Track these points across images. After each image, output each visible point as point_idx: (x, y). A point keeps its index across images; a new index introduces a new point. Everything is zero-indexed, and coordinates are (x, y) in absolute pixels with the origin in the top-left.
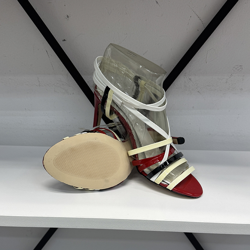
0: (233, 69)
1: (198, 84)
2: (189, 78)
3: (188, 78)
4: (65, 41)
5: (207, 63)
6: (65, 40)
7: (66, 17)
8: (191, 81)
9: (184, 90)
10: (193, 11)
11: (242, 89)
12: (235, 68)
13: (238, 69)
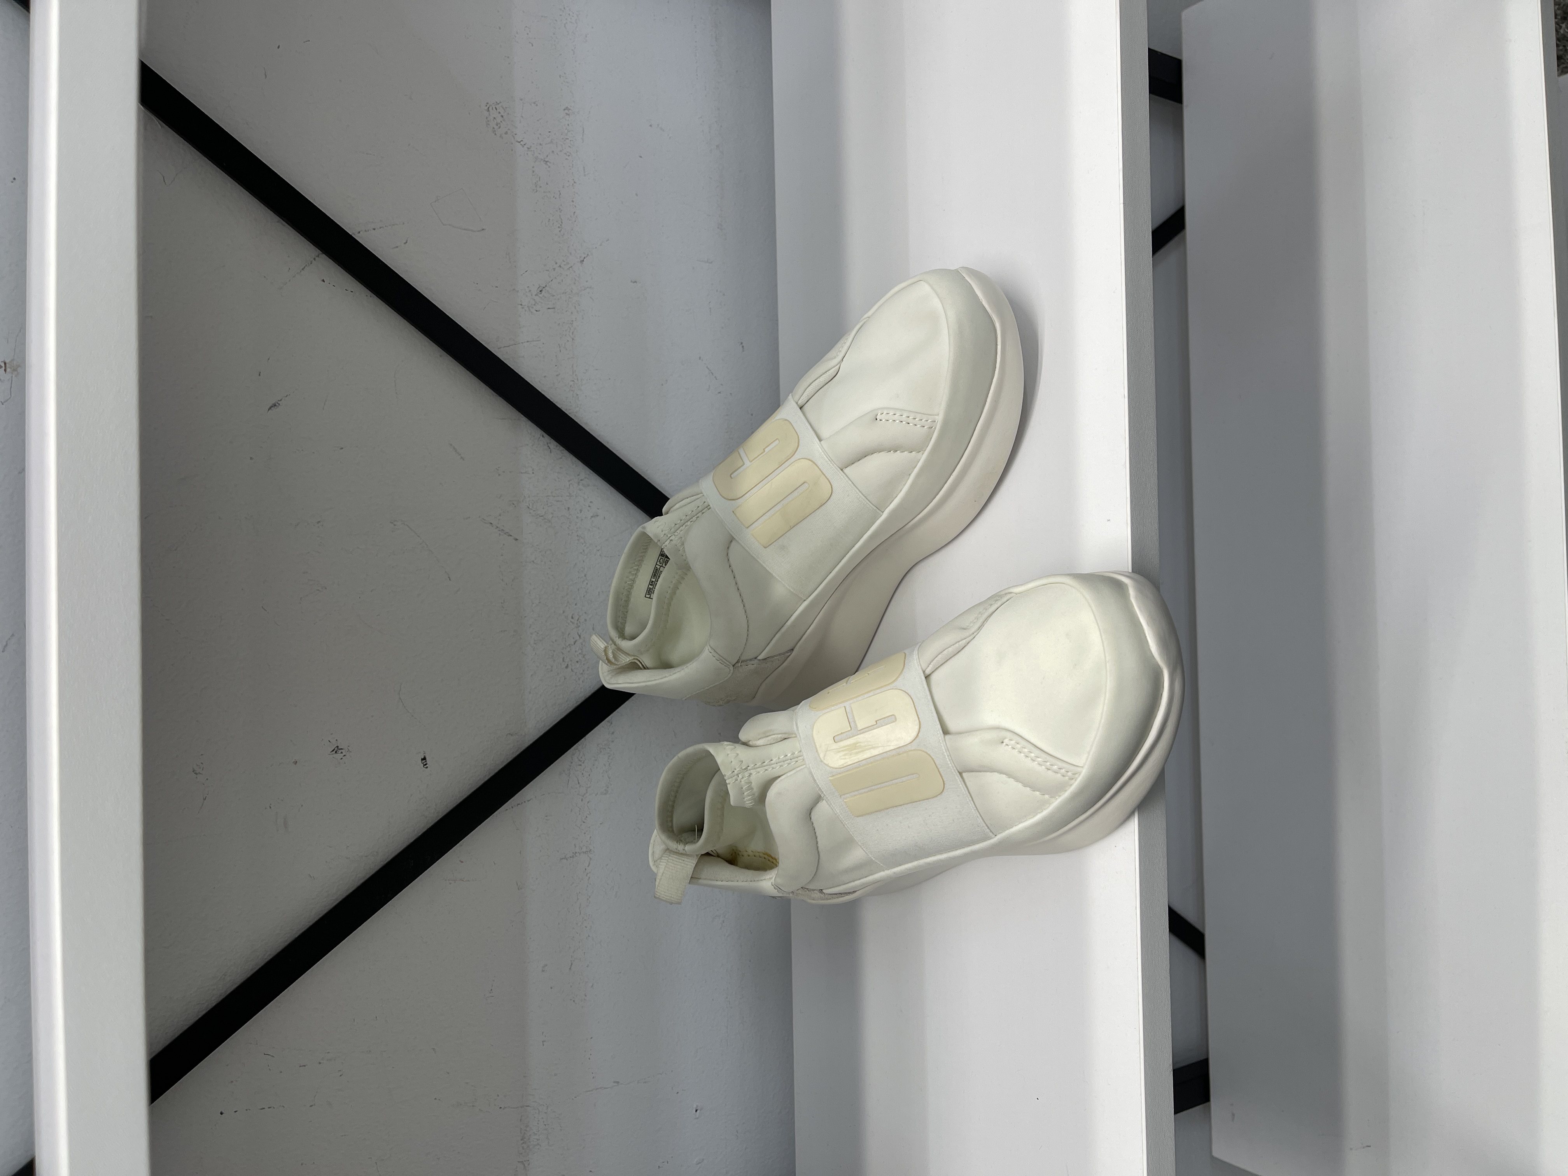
0: (501, 136)
1: (556, 263)
2: (536, 295)
3: (536, 298)
4: (427, 758)
5: (483, 229)
6: (424, 759)
7: (339, 756)
8: (546, 288)
9: (578, 312)
10: (302, 272)
11: (567, 109)
12: (496, 127)
13: (499, 119)
